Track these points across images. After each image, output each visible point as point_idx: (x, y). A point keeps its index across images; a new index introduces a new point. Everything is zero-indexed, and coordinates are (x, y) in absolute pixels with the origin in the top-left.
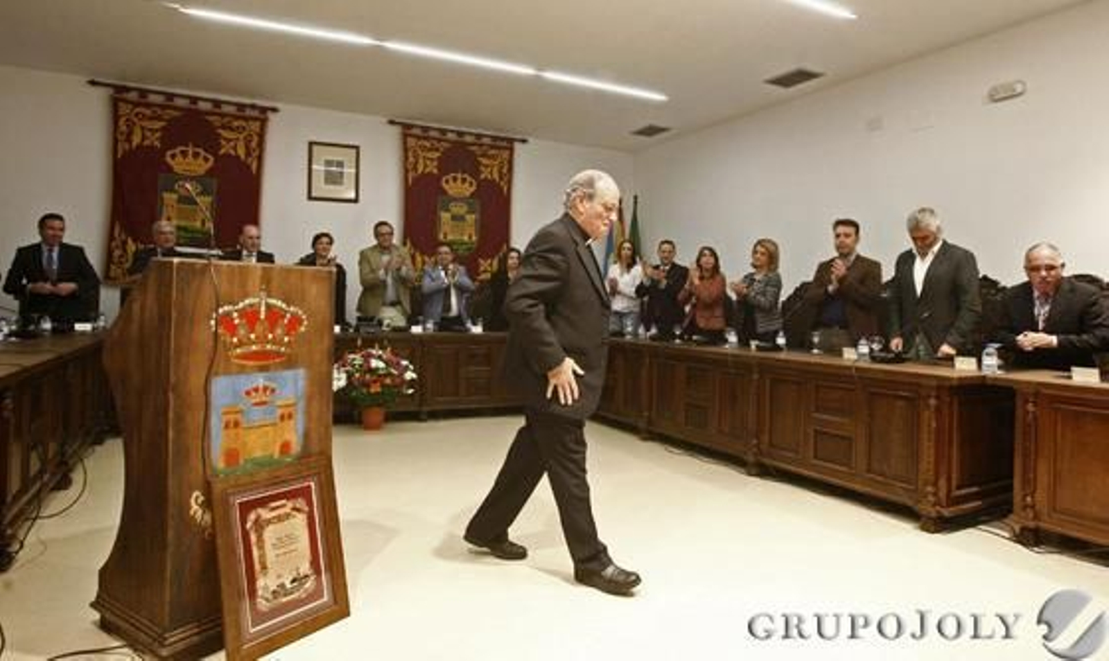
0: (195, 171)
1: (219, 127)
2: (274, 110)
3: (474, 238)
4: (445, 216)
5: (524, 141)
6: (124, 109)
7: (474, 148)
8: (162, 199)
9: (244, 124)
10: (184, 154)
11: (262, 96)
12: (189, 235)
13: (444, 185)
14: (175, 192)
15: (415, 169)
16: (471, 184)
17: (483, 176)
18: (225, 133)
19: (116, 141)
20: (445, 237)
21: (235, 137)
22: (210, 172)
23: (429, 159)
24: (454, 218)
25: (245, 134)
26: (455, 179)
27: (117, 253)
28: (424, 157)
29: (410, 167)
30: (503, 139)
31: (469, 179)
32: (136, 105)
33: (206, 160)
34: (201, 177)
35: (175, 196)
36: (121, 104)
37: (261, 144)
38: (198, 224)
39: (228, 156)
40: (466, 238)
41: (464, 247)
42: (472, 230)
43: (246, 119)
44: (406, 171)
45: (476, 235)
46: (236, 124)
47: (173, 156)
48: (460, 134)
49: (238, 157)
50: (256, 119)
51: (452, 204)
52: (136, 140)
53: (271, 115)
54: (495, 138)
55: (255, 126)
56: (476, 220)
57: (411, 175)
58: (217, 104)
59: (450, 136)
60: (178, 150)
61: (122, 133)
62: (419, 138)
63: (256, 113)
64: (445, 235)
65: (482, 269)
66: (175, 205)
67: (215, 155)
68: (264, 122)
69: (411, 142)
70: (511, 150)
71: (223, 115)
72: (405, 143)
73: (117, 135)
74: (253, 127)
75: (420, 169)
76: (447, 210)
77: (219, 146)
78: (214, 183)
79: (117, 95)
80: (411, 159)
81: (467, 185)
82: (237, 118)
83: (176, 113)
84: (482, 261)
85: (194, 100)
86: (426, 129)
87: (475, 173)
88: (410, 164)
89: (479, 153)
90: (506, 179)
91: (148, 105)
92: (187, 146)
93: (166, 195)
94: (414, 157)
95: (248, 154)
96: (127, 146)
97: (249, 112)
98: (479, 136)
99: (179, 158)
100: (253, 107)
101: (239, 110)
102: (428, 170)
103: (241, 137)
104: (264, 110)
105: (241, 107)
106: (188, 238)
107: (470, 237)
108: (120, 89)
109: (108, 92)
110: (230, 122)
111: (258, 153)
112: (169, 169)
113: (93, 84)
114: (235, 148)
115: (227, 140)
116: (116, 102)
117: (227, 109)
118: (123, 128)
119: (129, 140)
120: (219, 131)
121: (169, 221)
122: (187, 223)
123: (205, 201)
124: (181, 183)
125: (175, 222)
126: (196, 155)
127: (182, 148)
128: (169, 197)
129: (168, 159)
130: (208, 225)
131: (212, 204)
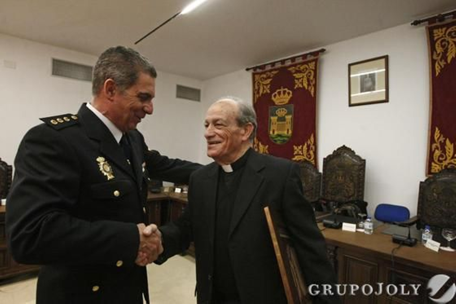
0: (284, 102)
1: (294, 73)
2: (323, 51)
6: (257, 77)
8: (271, 120)
9: (306, 66)
12: (282, 139)
14: (276, 115)
15: (444, 58)
18: (297, 76)
19: (254, 94)
21: (301, 76)
22: (290, 101)
25: (307, 72)
29: (438, 58)
32: (261, 74)
33: (289, 93)
34: (287, 104)
35: (276, 118)
37: (315, 76)
38: (286, 132)
39: (299, 88)
43: (307, 63)
46: (302, 68)
47: (275, 96)
49: (304, 88)
50: (312, 61)
52: (261, 92)
53: (321, 55)
55: (312, 65)
58: (293, 59)
60: (276, 92)
61: (256, 90)
63: (312, 58)
66: (276, 123)
67: (293, 90)
68: (316, 61)
71: (296, 65)
73: (255, 92)
74: (311, 67)
75: (451, 56)
77: (294, 84)
78: (292, 106)
79: (255, 72)
82: (303, 64)
83: (276, 72)
85: (283, 62)
88: (438, 55)
91: (265, 72)
92: (280, 89)
93: (272, 118)
94: (443, 46)
95: (309, 85)
99: (277, 96)
100: (311, 54)
101: (303, 59)
103: (305, 75)
104: (316, 54)
105: (304, 56)
106: (281, 141)
108: (255, 69)
109: (252, 71)
110: (299, 68)
111: (314, 82)
112: (273, 103)
113: (248, 70)
114: (302, 83)
115: (298, 79)
116: (254, 75)
117: (298, 61)
118: (257, 87)
119: (258, 93)
120: (295, 75)
121: (274, 132)
122: (280, 132)
123: (289, 118)
124: (278, 110)
125: (276, 133)
126: (284, 92)
127: (278, 90)
128: (274, 119)
129: (273, 98)
130: (290, 132)
131: (292, 119)
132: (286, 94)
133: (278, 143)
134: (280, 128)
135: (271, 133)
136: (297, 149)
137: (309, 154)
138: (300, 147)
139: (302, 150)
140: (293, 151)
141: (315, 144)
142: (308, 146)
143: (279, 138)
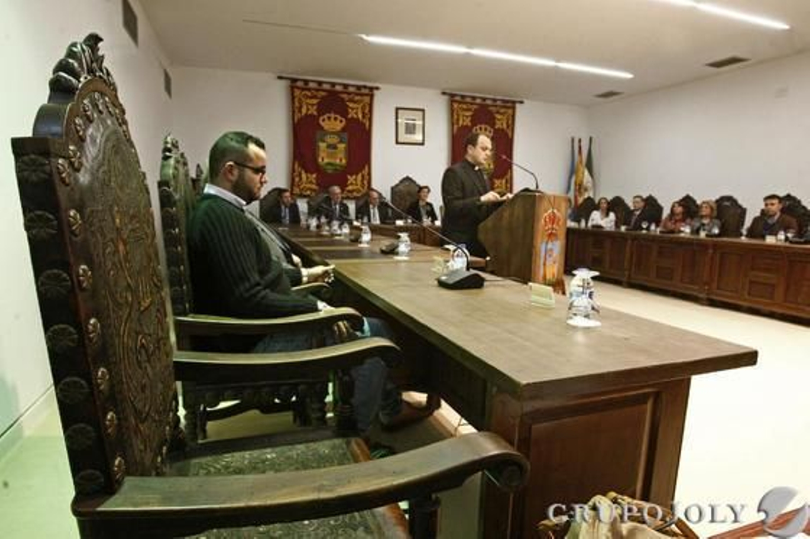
1: (348, 101)
2: (377, 88)
3: (492, 166)
5: (522, 102)
7: (492, 108)
8: (319, 147)
9: (361, 98)
10: (329, 118)
11: (370, 81)
12: (333, 168)
14: (325, 142)
15: (458, 123)
16: (490, 132)
17: (497, 126)
18: (351, 105)
19: (293, 113)
21: (356, 106)
22: (344, 130)
23: (465, 116)
25: (362, 104)
26: (481, 128)
27: (297, 179)
28: (463, 115)
29: (455, 121)
30: (507, 102)
31: (489, 128)
32: (303, 89)
33: (341, 121)
34: (339, 132)
35: (325, 144)
36: (296, 90)
37: (371, 111)
38: (338, 161)
39: (352, 118)
40: (487, 167)
41: (486, 172)
43: (362, 95)
44: (452, 125)
46: (356, 98)
47: (324, 120)
48: (484, 99)
49: (358, 119)
50: (367, 95)
52: (304, 111)
53: (375, 92)
54: (504, 101)
55: (368, 99)
57: (456, 127)
58: (346, 86)
59: (478, 101)
60: (325, 117)
61: (296, 108)
62: (460, 103)
63: (367, 91)
66: (326, 149)
67: (346, 119)
68: (372, 96)
69: (456, 105)
70: (514, 108)
71: (349, 94)
72: (452, 106)
73: (294, 109)
74: (366, 100)
75: (461, 123)
77: (348, 113)
78: (345, 136)
79: (294, 84)
80: (455, 117)
81: (487, 132)
82: (357, 94)
83: (323, 94)
84: (496, 181)
85: (333, 85)
86: (463, 97)
87: (493, 125)
89: (495, 111)
90: (510, 128)
91: (309, 90)
94: (457, 115)
95: (364, 117)
96: (299, 115)
97: (363, 91)
98: (495, 100)
100: (365, 87)
101: (357, 89)
102: (465, 123)
103: (360, 106)
104: (371, 89)
105: (359, 88)
106: (333, 170)
107: (489, 166)
108: (294, 80)
109: (288, 83)
110: (353, 97)
111: (369, 116)
112: (322, 128)
113: (280, 78)
114: (356, 113)
115: (353, 109)
116: (292, 88)
117: (351, 89)
118: (297, 104)
119: (300, 111)
120: (348, 103)
121: (323, 160)
122: (332, 161)
123: (342, 146)
124: (329, 136)
125: (326, 160)
126: (336, 119)
127: (328, 115)
128: (322, 145)
129: (321, 122)
130: (344, 161)
131: (345, 148)
132: (338, 122)
133: (330, 172)
134: (330, 156)
135: (320, 160)
136: (351, 179)
137: (363, 184)
138: (354, 177)
139: (356, 180)
140: (347, 180)
141: (369, 174)
142: (363, 176)
143: (329, 167)
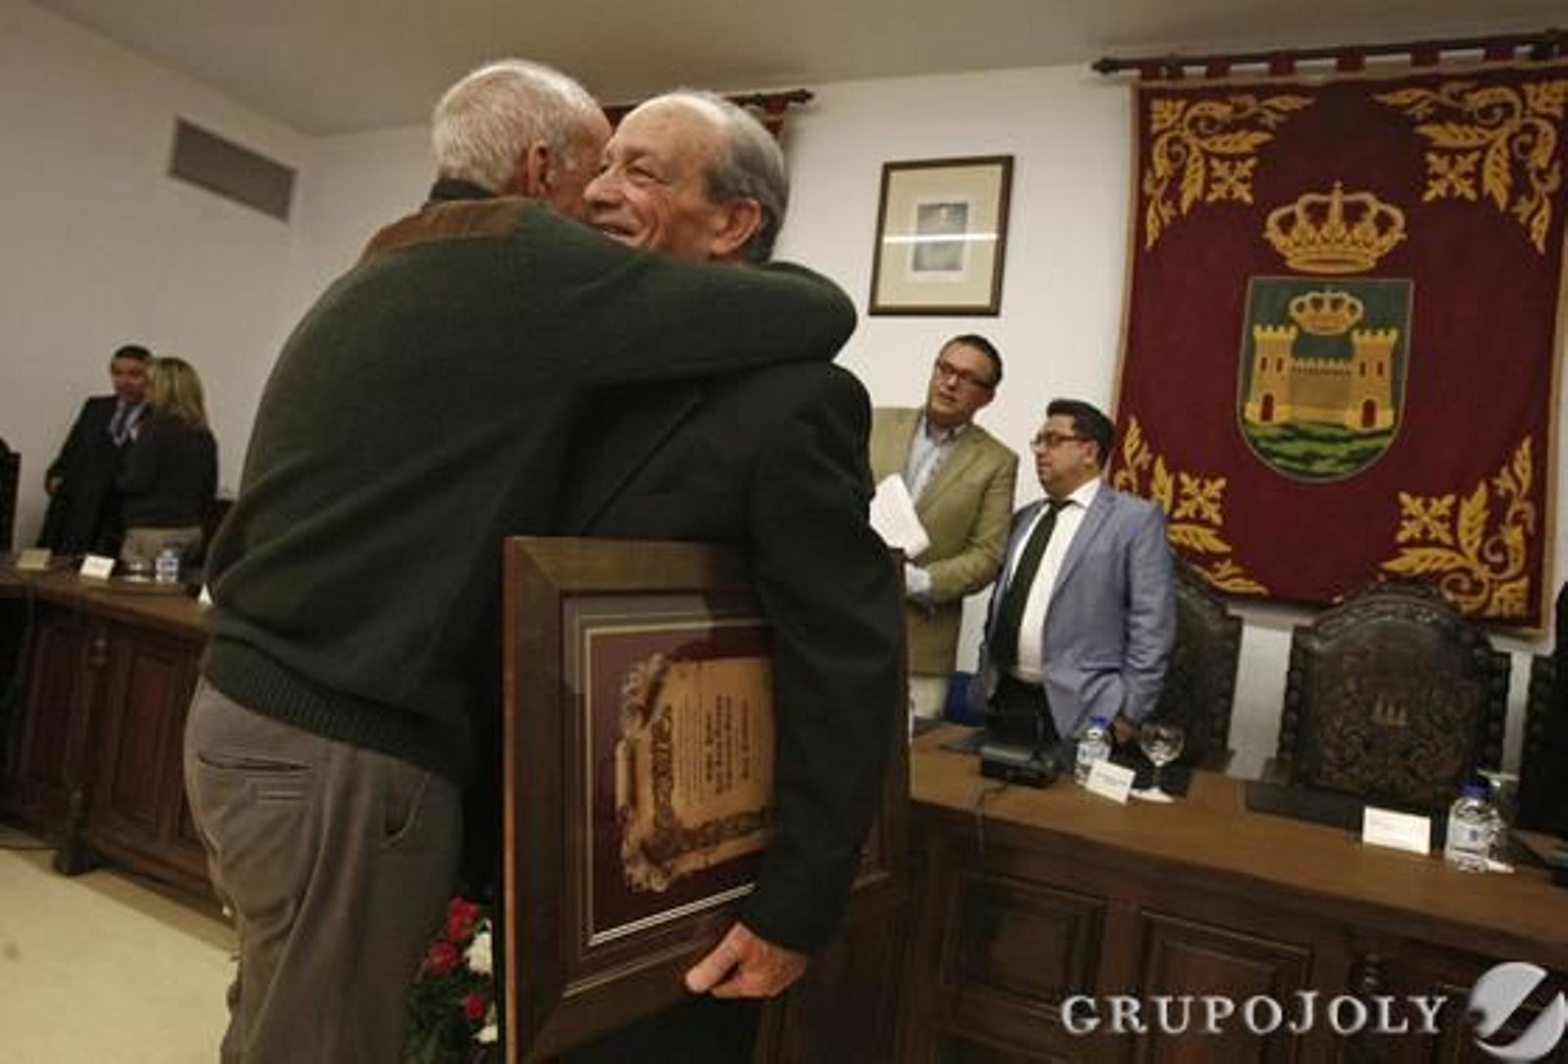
2: (802, 97)
3: (1385, 418)
4: (1269, 339)
7: (1402, 97)
13: (1273, 233)
15: (1173, 194)
16: (1384, 223)
17: (1435, 191)
20: (1267, 414)
23: (1222, 157)
24: (1304, 346)
26: (1318, 213)
28: (1207, 155)
31: (1375, 207)
40: (1352, 419)
41: (1343, 450)
42: (1379, 390)
44: (1142, 203)
45: (1395, 404)
48: (1351, 56)
51: (1307, 298)
56: (1396, 353)
57: (1157, 215)
59: (1311, 70)
62: (1193, 96)
64: (1268, 404)
65: (1409, 531)
69: (1165, 112)
72: (1144, 121)
75: (1191, 192)
76: (1283, 320)
80: (1162, 166)
81: (1366, 227)
84: (1410, 503)
86: (1217, 63)
88: (1158, 182)
89: (1421, 111)
94: (1173, 158)
98: (1428, 50)
102: (1218, 192)
107: (1369, 411)
